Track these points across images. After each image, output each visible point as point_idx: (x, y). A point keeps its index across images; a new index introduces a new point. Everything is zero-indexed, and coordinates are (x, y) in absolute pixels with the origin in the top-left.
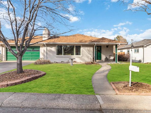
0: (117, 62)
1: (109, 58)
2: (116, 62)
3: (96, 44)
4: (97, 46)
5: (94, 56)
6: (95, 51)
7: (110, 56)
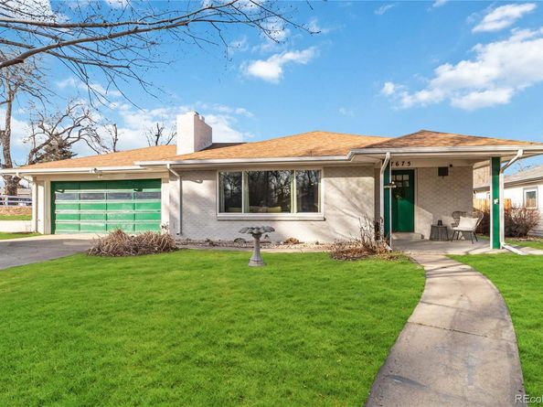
0: (502, 244)
1: (454, 225)
2: (497, 245)
3: (388, 155)
4: (395, 173)
5: (382, 215)
6: (386, 191)
7: (458, 214)
